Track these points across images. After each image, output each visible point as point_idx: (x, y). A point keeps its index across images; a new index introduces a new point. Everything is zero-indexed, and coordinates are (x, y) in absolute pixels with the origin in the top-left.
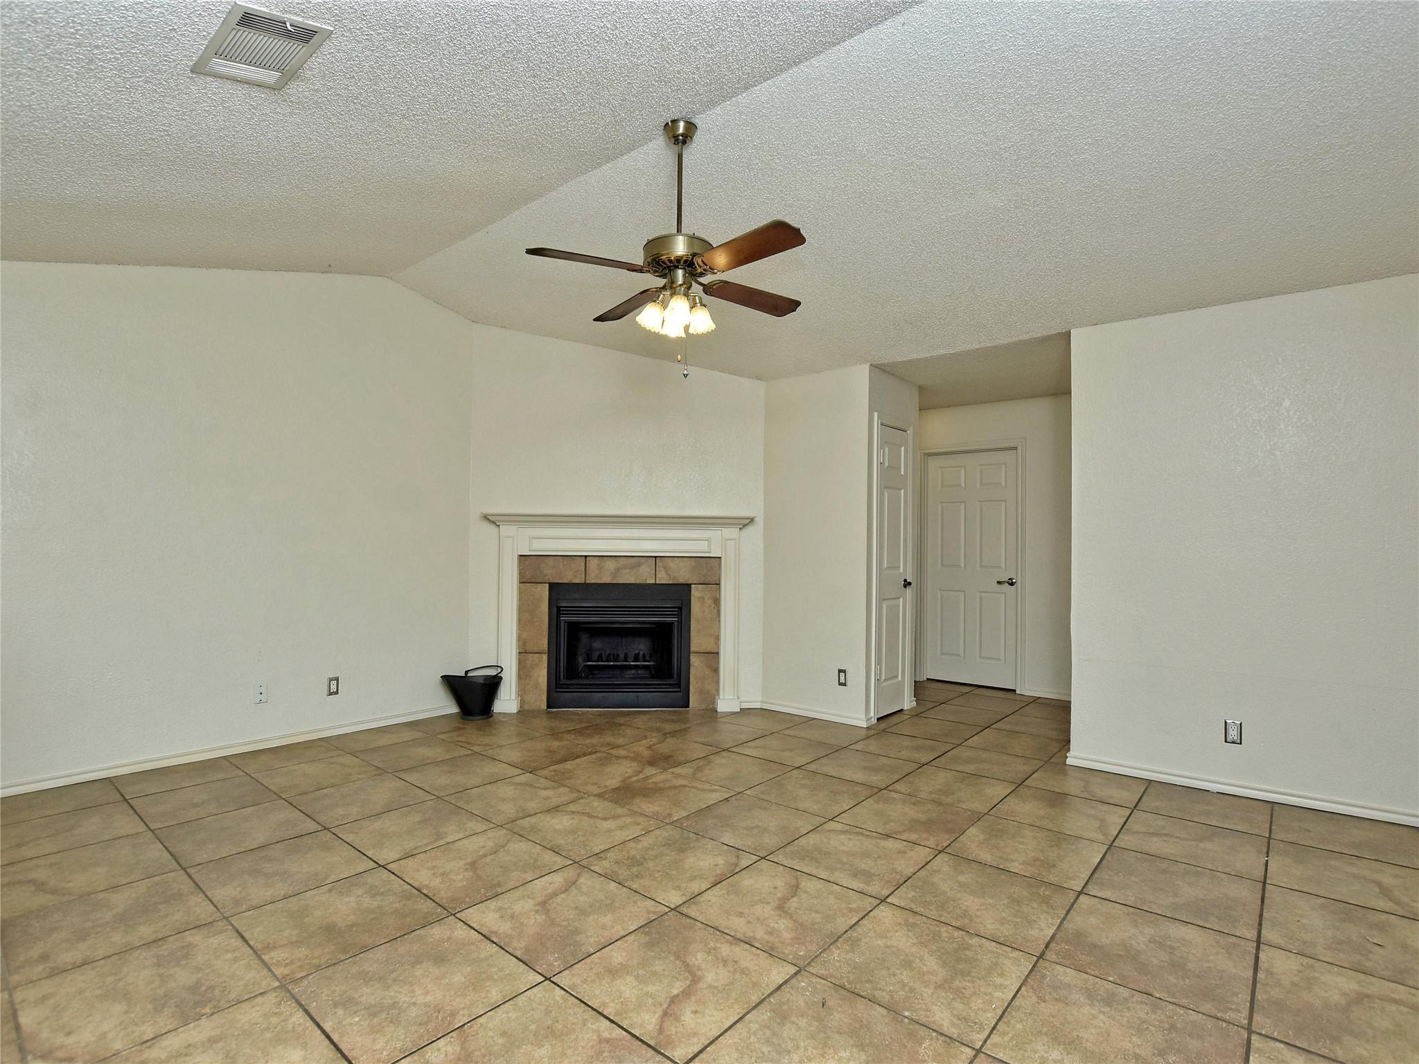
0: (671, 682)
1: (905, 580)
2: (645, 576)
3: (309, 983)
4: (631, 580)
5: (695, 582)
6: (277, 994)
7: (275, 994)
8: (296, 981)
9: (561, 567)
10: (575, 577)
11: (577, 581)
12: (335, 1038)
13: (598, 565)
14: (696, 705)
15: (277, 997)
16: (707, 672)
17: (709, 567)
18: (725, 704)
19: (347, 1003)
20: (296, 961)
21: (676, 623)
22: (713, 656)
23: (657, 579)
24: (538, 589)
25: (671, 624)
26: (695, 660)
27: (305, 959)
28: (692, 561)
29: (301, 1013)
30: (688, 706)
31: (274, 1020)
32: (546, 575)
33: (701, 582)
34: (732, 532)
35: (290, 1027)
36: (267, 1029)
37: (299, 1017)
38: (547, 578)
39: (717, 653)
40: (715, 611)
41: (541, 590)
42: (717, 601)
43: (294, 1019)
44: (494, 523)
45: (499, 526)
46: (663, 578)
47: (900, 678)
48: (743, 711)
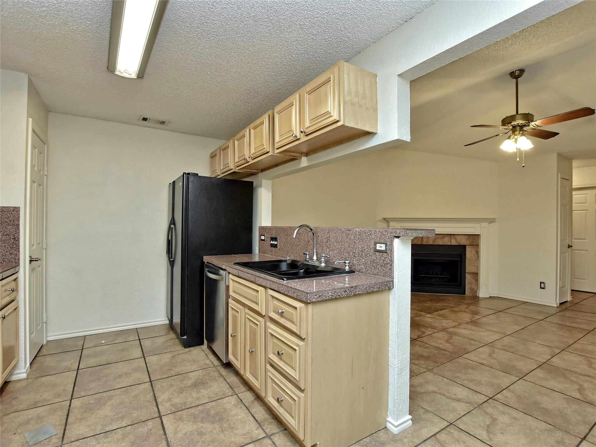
0: (457, 284)
1: (569, 245)
2: (446, 241)
4: (441, 243)
5: (468, 244)
10: (418, 242)
11: (419, 243)
14: (468, 294)
16: (473, 281)
17: (474, 239)
18: (482, 294)
21: (459, 261)
22: (476, 275)
23: (451, 243)
25: (457, 261)
26: (468, 276)
28: (467, 237)
30: (465, 294)
33: (471, 244)
34: (485, 224)
39: (478, 273)
40: (477, 256)
42: (477, 252)
44: (387, 221)
45: (389, 222)
46: (454, 243)
47: (566, 287)
48: (490, 297)
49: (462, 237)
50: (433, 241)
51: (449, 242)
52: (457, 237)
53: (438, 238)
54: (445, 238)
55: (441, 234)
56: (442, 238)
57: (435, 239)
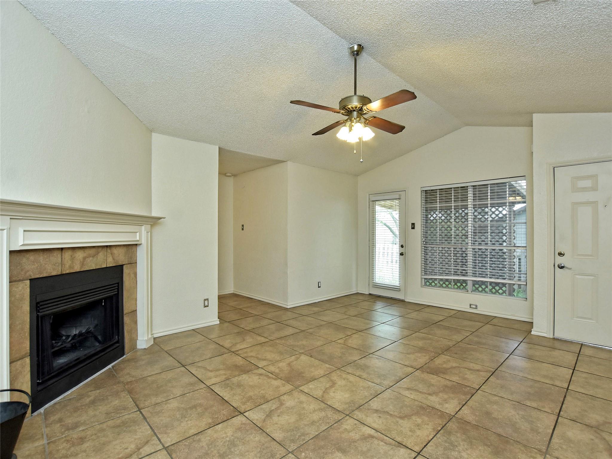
2: (100, 262)
3: (536, 445)
5: (126, 263)
6: (552, 453)
7: (553, 453)
8: (540, 451)
9: (41, 261)
10: (54, 270)
11: (55, 273)
12: (553, 427)
13: (71, 256)
15: (554, 452)
17: (132, 252)
19: (534, 430)
20: (529, 456)
21: (115, 296)
23: (107, 264)
24: (20, 288)
26: (126, 320)
27: (525, 452)
28: (125, 248)
29: (553, 440)
30: (124, 354)
31: (564, 447)
32: (28, 271)
33: (129, 263)
35: (562, 441)
36: (570, 447)
37: (555, 440)
38: (28, 274)
40: (135, 281)
41: (23, 288)
43: (558, 441)
46: (110, 262)
50: (81, 262)
51: (104, 262)
52: (114, 250)
53: (89, 256)
54: (99, 254)
55: (94, 247)
56: (94, 256)
57: (84, 258)
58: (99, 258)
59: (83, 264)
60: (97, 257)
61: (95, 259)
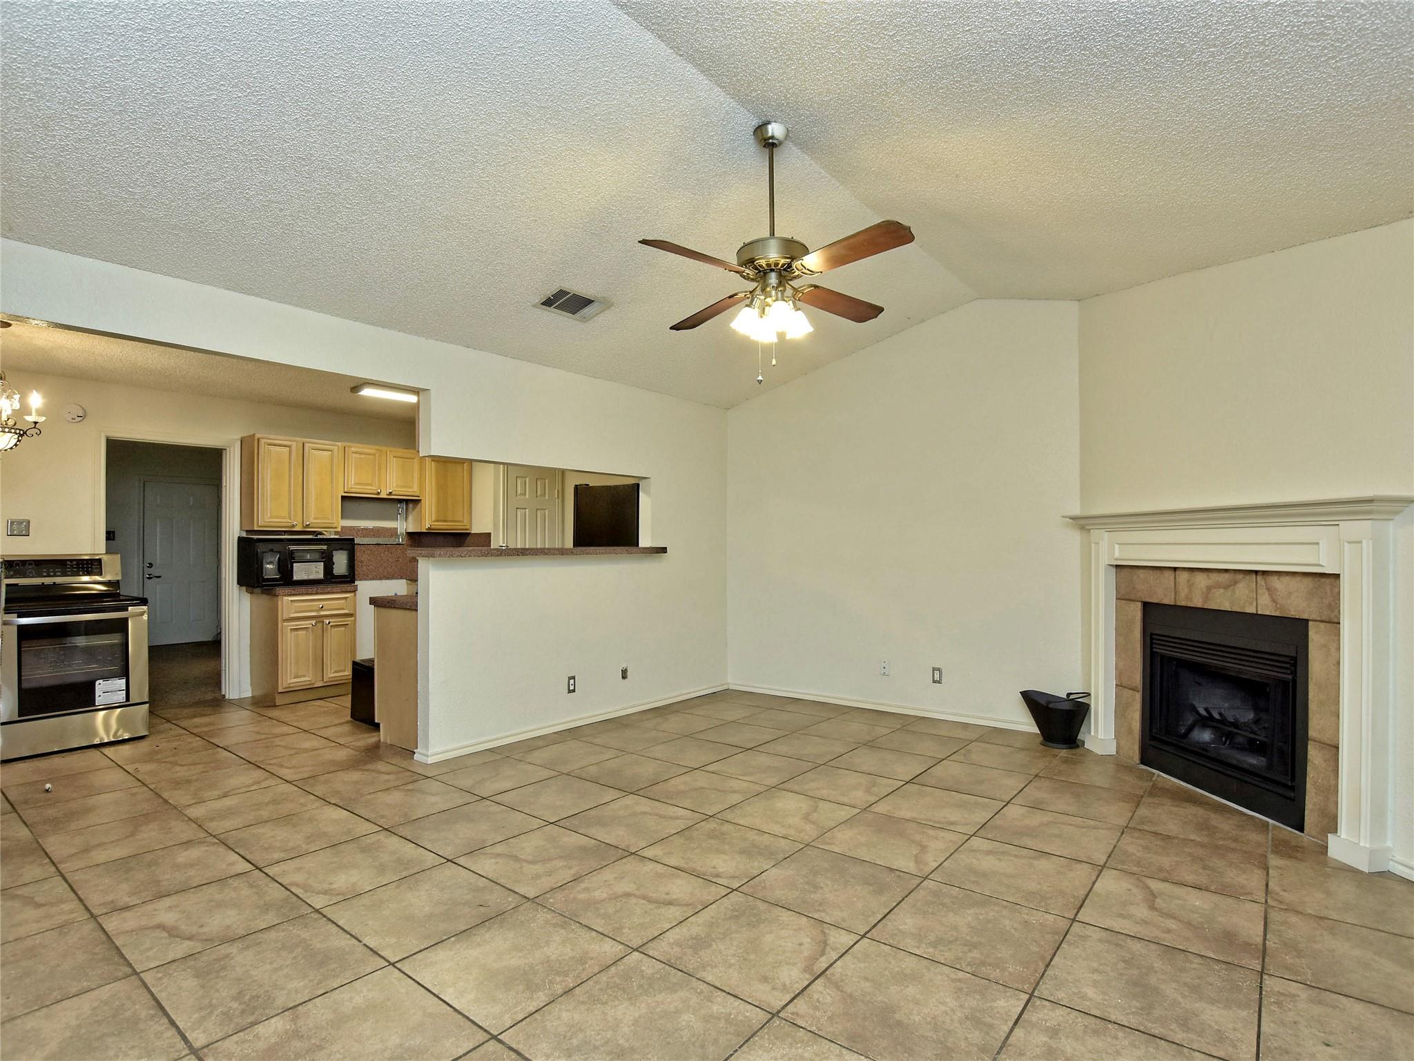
49: (1293, 583)
50: (1203, 593)
51: (1251, 604)
52: (1275, 582)
53: (1218, 586)
54: (1237, 585)
55: (1226, 571)
56: (1229, 586)
57: (1209, 588)
58: (1237, 592)
59: (1207, 597)
60: (1234, 589)
61: (1230, 593)
